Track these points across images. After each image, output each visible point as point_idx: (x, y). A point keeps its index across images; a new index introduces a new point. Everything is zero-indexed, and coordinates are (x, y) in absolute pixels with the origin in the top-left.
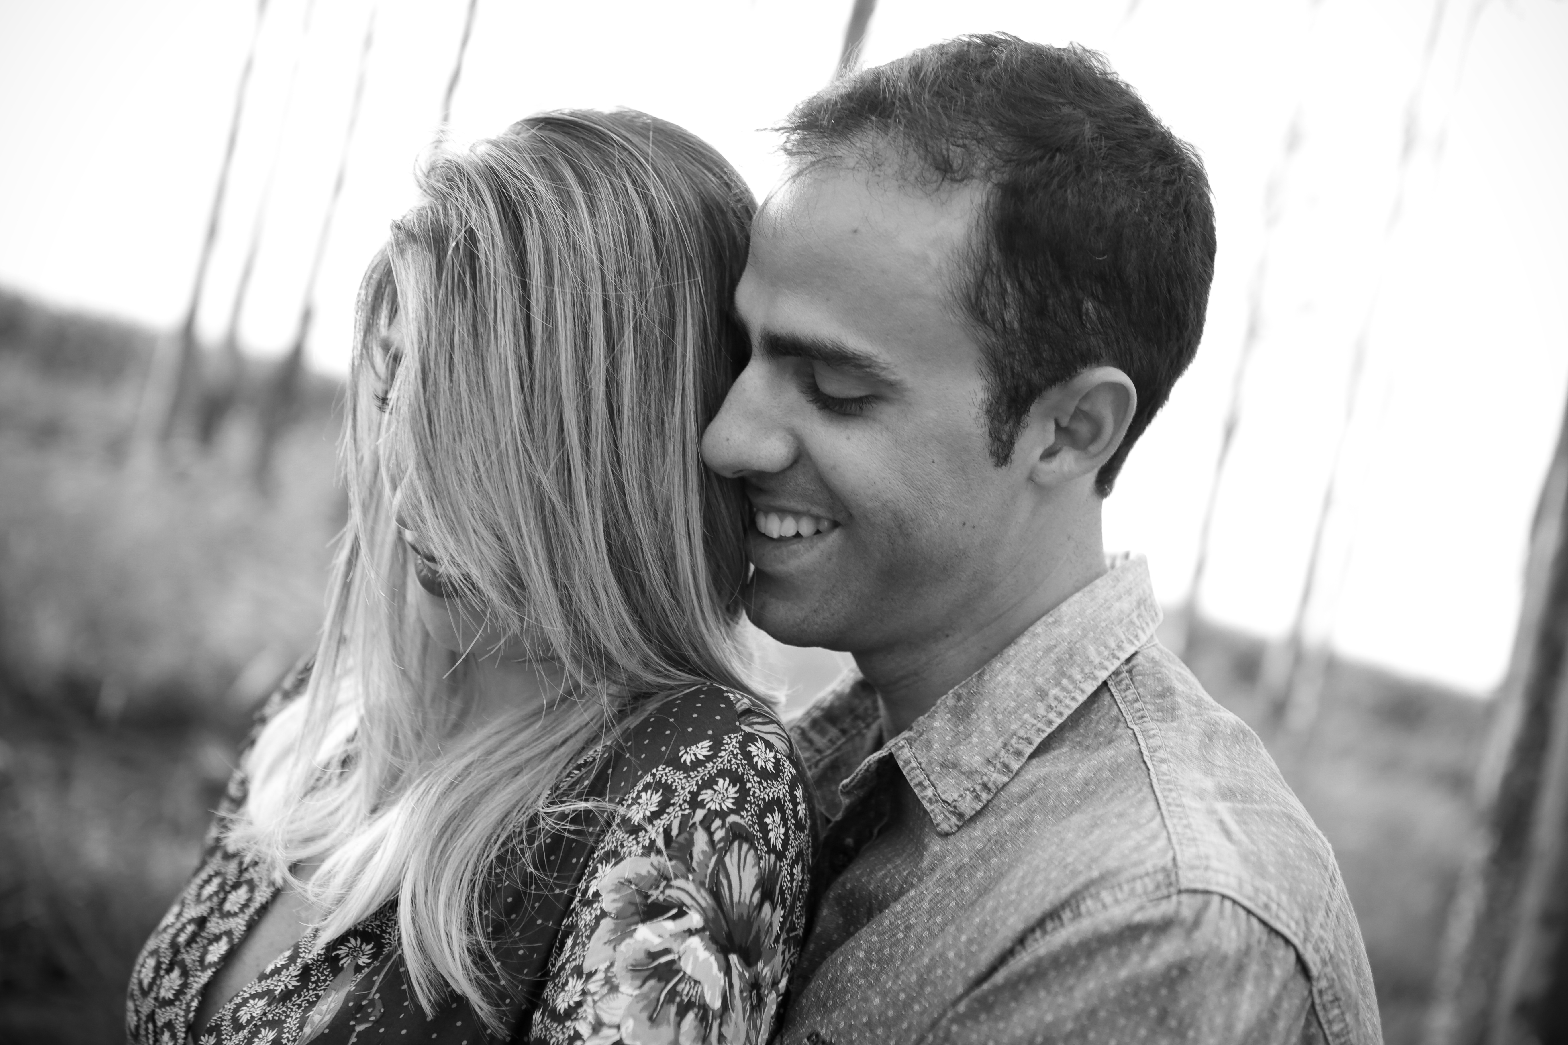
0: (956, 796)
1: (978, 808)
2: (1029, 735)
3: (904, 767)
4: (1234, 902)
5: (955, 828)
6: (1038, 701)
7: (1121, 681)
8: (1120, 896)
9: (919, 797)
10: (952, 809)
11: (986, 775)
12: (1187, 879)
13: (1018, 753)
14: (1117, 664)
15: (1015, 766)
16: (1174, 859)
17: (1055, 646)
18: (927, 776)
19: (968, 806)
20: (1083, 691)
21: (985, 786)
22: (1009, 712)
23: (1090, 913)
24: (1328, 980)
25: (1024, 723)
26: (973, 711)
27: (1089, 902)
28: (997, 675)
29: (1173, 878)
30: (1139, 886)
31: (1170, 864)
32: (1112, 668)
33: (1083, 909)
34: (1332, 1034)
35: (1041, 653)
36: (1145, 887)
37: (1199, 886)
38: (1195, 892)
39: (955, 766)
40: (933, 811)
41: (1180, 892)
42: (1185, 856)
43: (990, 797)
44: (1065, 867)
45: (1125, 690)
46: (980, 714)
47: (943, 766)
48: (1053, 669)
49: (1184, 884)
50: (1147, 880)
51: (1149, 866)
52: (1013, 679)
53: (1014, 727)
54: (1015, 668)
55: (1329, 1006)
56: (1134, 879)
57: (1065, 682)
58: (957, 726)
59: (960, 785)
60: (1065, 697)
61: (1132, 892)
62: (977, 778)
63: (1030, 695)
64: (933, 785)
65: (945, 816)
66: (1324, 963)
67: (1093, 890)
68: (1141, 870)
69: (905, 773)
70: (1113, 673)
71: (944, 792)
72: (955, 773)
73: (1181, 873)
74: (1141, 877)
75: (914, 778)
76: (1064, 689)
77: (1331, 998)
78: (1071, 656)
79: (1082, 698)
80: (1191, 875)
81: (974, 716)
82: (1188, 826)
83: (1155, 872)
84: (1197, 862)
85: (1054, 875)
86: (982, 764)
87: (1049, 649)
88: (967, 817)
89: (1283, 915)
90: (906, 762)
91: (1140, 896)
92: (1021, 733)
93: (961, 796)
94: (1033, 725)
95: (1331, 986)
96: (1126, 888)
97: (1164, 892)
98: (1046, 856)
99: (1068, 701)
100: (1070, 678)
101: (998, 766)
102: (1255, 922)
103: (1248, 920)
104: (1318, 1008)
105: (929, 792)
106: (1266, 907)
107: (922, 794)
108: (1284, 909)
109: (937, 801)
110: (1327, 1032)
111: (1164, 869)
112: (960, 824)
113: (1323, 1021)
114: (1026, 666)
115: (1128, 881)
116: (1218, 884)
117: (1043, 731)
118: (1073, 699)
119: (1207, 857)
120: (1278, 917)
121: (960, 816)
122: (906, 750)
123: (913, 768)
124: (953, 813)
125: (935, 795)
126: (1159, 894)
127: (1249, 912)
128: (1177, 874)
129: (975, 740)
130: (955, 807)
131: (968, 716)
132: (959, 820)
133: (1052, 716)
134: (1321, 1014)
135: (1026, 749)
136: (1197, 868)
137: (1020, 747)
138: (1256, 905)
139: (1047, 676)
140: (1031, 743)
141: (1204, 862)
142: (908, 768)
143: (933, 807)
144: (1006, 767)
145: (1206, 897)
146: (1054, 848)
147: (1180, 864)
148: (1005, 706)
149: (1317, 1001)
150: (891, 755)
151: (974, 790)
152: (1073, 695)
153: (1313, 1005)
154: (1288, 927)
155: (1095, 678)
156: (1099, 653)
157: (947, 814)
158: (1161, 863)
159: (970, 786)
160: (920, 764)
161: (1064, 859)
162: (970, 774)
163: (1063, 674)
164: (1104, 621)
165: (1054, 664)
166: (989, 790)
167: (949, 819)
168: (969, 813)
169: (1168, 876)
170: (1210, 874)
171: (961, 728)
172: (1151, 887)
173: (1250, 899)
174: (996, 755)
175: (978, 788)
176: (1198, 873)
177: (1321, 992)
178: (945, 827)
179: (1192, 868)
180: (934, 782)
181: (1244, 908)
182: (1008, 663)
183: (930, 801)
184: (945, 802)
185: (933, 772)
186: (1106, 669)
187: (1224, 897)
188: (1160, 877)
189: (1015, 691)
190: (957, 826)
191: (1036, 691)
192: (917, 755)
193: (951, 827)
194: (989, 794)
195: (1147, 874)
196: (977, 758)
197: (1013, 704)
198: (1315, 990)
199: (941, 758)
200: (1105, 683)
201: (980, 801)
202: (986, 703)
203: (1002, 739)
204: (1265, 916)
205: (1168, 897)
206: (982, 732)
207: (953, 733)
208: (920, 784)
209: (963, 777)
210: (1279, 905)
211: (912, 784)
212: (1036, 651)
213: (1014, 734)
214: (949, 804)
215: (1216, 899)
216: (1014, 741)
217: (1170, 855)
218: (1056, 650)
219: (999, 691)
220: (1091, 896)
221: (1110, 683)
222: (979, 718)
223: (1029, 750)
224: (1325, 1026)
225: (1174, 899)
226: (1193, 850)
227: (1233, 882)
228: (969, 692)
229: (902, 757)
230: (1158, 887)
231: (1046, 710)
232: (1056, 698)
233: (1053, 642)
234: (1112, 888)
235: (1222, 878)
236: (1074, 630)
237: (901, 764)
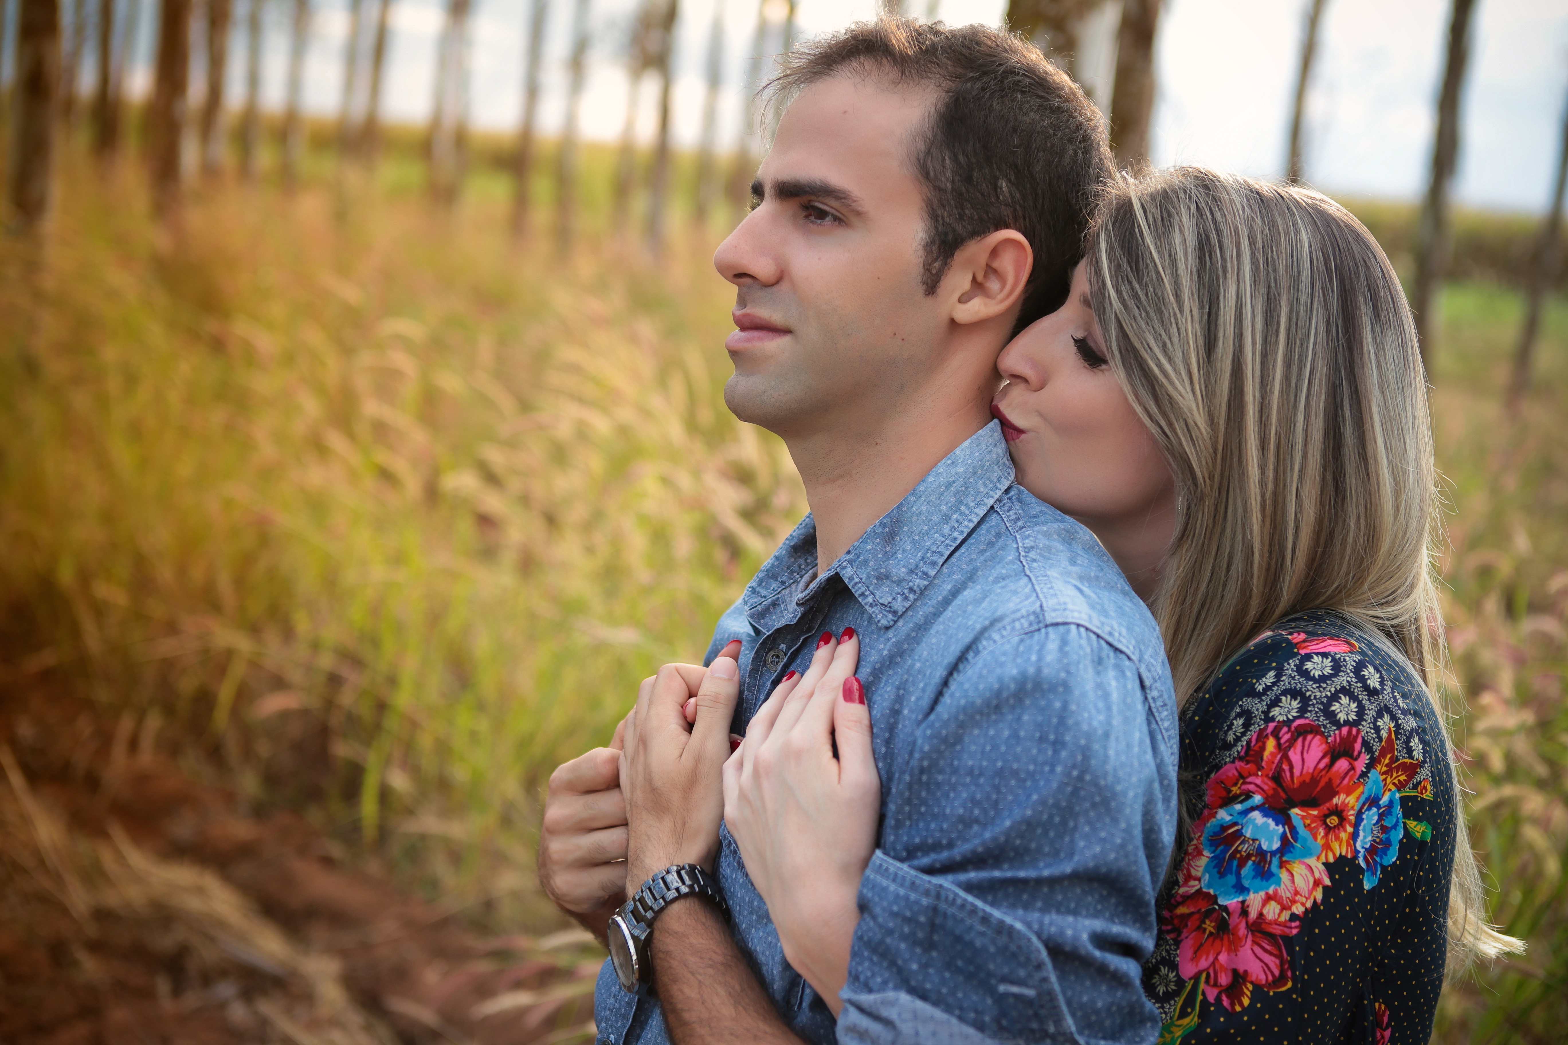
0: (890, 599)
1: (908, 605)
2: (940, 549)
3: (849, 583)
4: (1087, 629)
5: (893, 622)
6: (944, 524)
7: (1004, 504)
8: (1004, 633)
9: (863, 604)
10: (888, 609)
11: (911, 581)
12: (1050, 617)
13: (934, 563)
14: (999, 493)
15: (932, 573)
16: (1041, 606)
17: (954, 482)
18: (868, 587)
19: (899, 605)
20: (977, 514)
21: (911, 590)
22: (923, 534)
23: (985, 648)
24: (1158, 692)
25: (935, 541)
26: (896, 535)
27: (984, 643)
28: (912, 507)
29: (1041, 617)
30: (1017, 625)
31: (1038, 610)
32: (996, 497)
33: (981, 648)
34: (1164, 729)
35: (944, 488)
36: (1022, 625)
37: (1060, 620)
38: (1057, 624)
39: (887, 577)
40: (874, 612)
41: (1046, 626)
42: (1049, 604)
43: (916, 597)
44: (968, 628)
45: (1009, 511)
46: (902, 537)
47: (878, 578)
48: (953, 499)
49: (1049, 620)
50: (1023, 621)
51: (1024, 612)
52: (924, 508)
53: (928, 544)
54: (925, 500)
55: (1160, 709)
56: (1013, 621)
57: (963, 508)
58: (885, 547)
59: (893, 591)
60: (964, 520)
61: (1013, 629)
62: (904, 584)
63: (938, 520)
64: (873, 594)
65: (884, 614)
66: (1155, 681)
67: (986, 635)
68: (1018, 615)
69: (850, 587)
70: (998, 500)
71: (881, 598)
72: (888, 583)
73: (1046, 614)
74: (1018, 619)
75: (857, 590)
76: (962, 514)
77: (1162, 704)
78: (966, 489)
79: (976, 520)
80: (1053, 614)
81: (897, 539)
82: (1052, 588)
83: (1028, 615)
84: (1058, 607)
85: (961, 635)
86: (907, 574)
87: (949, 485)
88: (900, 613)
89: (1124, 641)
90: (851, 579)
91: (1018, 630)
92: (934, 548)
93: (894, 599)
94: (942, 542)
95: (1161, 696)
96: (1008, 628)
97: (1036, 627)
98: (955, 626)
99: (966, 523)
100: (966, 505)
101: (920, 574)
102: (1103, 643)
103: (1098, 642)
104: (1154, 710)
105: (870, 599)
106: (1110, 634)
107: (865, 601)
108: (1124, 637)
109: (876, 605)
110: (1162, 727)
111: (1034, 613)
112: (896, 619)
113: (1158, 719)
114: (933, 498)
115: (1009, 624)
116: (1073, 617)
117: (951, 546)
118: (970, 521)
119: (1065, 603)
120: (1119, 641)
121: (895, 613)
122: (849, 570)
123: (856, 583)
124: (889, 612)
125: (874, 601)
126: (1032, 629)
127: (1098, 636)
128: (1043, 615)
129: (900, 556)
130: (890, 607)
131: (893, 539)
132: (894, 616)
133: (955, 534)
134: (1156, 714)
135: (939, 560)
136: (1058, 610)
137: (934, 558)
138: (1103, 632)
139: (950, 505)
140: (942, 556)
141: (1063, 607)
142: (852, 584)
143: (873, 610)
144: (926, 574)
145: (1066, 627)
146: (960, 619)
147: (1045, 609)
148: (920, 529)
149: (1153, 705)
150: (837, 574)
151: (904, 593)
152: (970, 517)
153: (1150, 708)
154: (1128, 648)
155: (985, 504)
156: (986, 486)
157: (885, 613)
158: (1032, 609)
159: (900, 591)
160: (861, 579)
161: (967, 623)
162: (899, 582)
163: (961, 502)
164: (988, 461)
165: (954, 495)
166: (915, 592)
167: (886, 616)
168: (901, 610)
169: (1037, 617)
170: (1067, 612)
171: (888, 549)
172: (1026, 625)
173: (1098, 628)
174: (917, 567)
175: (906, 591)
176: (1058, 613)
177: (1154, 699)
178: (884, 622)
179: (1054, 610)
180: (873, 591)
181: (1094, 633)
182: (920, 497)
183: (871, 606)
184: (882, 604)
185: (872, 584)
186: (993, 497)
187: (1078, 625)
188: (1032, 618)
189: (926, 518)
190: (893, 620)
191: (942, 517)
192: (858, 573)
193: (889, 622)
194: (915, 595)
195: (1023, 617)
196: (903, 569)
197: (925, 528)
198: (1149, 697)
199: (876, 573)
200: (992, 507)
201: (909, 600)
202: (906, 528)
203: (920, 554)
204: (1110, 639)
205: (1039, 630)
206: (904, 550)
207: (882, 552)
208: (863, 594)
209: (894, 585)
210: (1120, 634)
211: (856, 595)
212: (940, 486)
213: (929, 549)
214: (886, 606)
215: (1073, 628)
216: (929, 555)
217: (1038, 604)
218: (955, 485)
219: (914, 518)
220: (986, 639)
221: (995, 507)
222: (901, 540)
223: (941, 561)
224: (1160, 723)
225: (1043, 631)
226: (1055, 600)
227: (1085, 617)
228: (892, 521)
229: (847, 575)
230: (1031, 624)
231: (951, 530)
232: (957, 521)
233: (952, 479)
234: (999, 630)
235: (1076, 614)
236: (967, 469)
237: (846, 581)
